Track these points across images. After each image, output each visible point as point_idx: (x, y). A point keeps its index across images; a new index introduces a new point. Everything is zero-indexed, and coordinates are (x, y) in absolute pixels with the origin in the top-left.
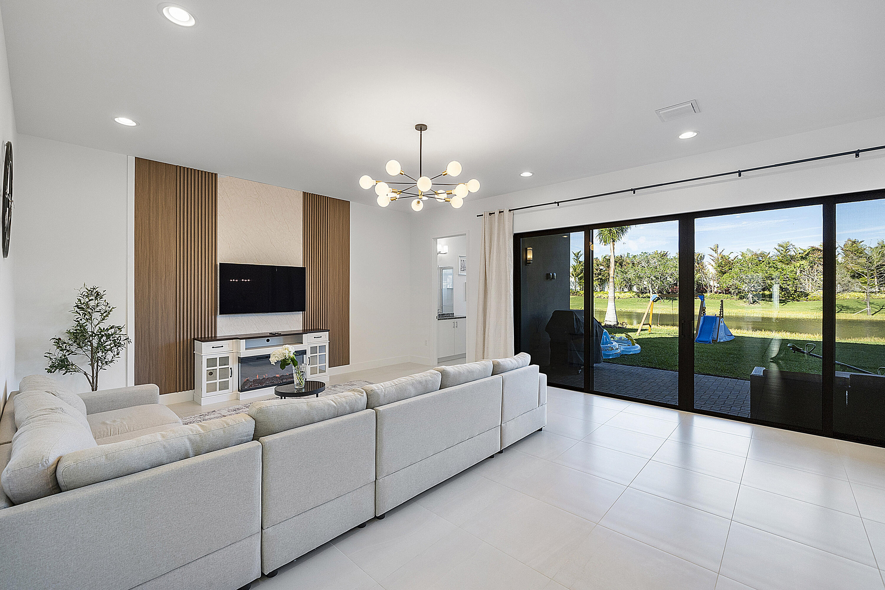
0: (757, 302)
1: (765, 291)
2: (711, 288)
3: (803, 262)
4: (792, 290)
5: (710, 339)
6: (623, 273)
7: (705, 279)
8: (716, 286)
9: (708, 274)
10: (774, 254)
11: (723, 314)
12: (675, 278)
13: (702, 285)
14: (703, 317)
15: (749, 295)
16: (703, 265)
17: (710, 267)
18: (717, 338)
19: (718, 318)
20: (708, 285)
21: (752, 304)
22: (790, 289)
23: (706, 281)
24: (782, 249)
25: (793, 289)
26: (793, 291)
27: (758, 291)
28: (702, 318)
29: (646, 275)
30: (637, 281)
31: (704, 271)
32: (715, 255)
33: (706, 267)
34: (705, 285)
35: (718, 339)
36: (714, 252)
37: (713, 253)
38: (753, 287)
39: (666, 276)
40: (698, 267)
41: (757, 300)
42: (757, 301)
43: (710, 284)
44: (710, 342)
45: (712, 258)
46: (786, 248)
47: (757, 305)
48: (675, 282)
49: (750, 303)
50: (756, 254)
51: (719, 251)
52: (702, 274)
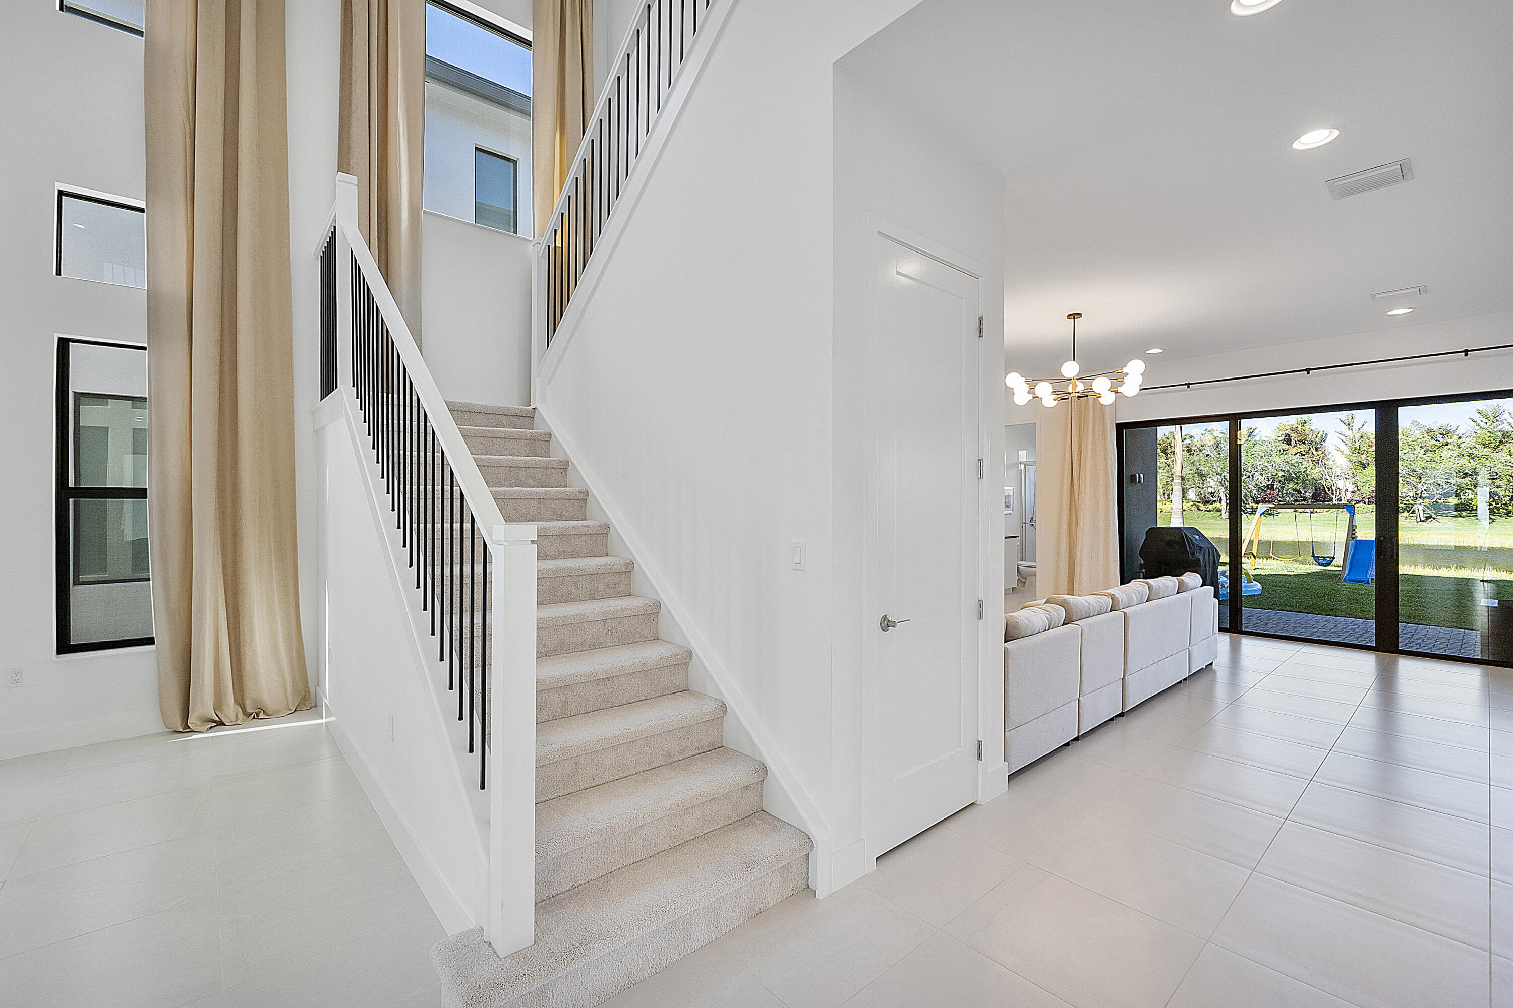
0: (1434, 518)
1: (1449, 497)
2: (1340, 494)
4: (1505, 497)
5: (1368, 577)
7: (1328, 477)
8: (1351, 490)
9: (1335, 468)
10: (1469, 428)
12: (1270, 475)
13: (1324, 487)
14: (1353, 541)
15: (1415, 506)
16: (1326, 452)
20: (1334, 489)
21: (1423, 521)
22: (1501, 494)
23: (1331, 481)
25: (1507, 494)
26: (1508, 498)
27: (1435, 499)
28: (1351, 543)
29: (1214, 470)
30: (1197, 481)
31: (1327, 463)
32: (1349, 433)
33: (1331, 455)
34: (1329, 489)
36: (1346, 428)
37: (1344, 429)
38: (1425, 490)
39: (1252, 473)
40: (1315, 454)
41: (1433, 514)
42: (1434, 516)
43: (1339, 486)
44: (1368, 581)
45: (1344, 438)
46: (1492, 417)
47: (1432, 524)
48: (1270, 483)
49: (1419, 520)
50: (1431, 431)
51: (1356, 425)
52: (1324, 469)
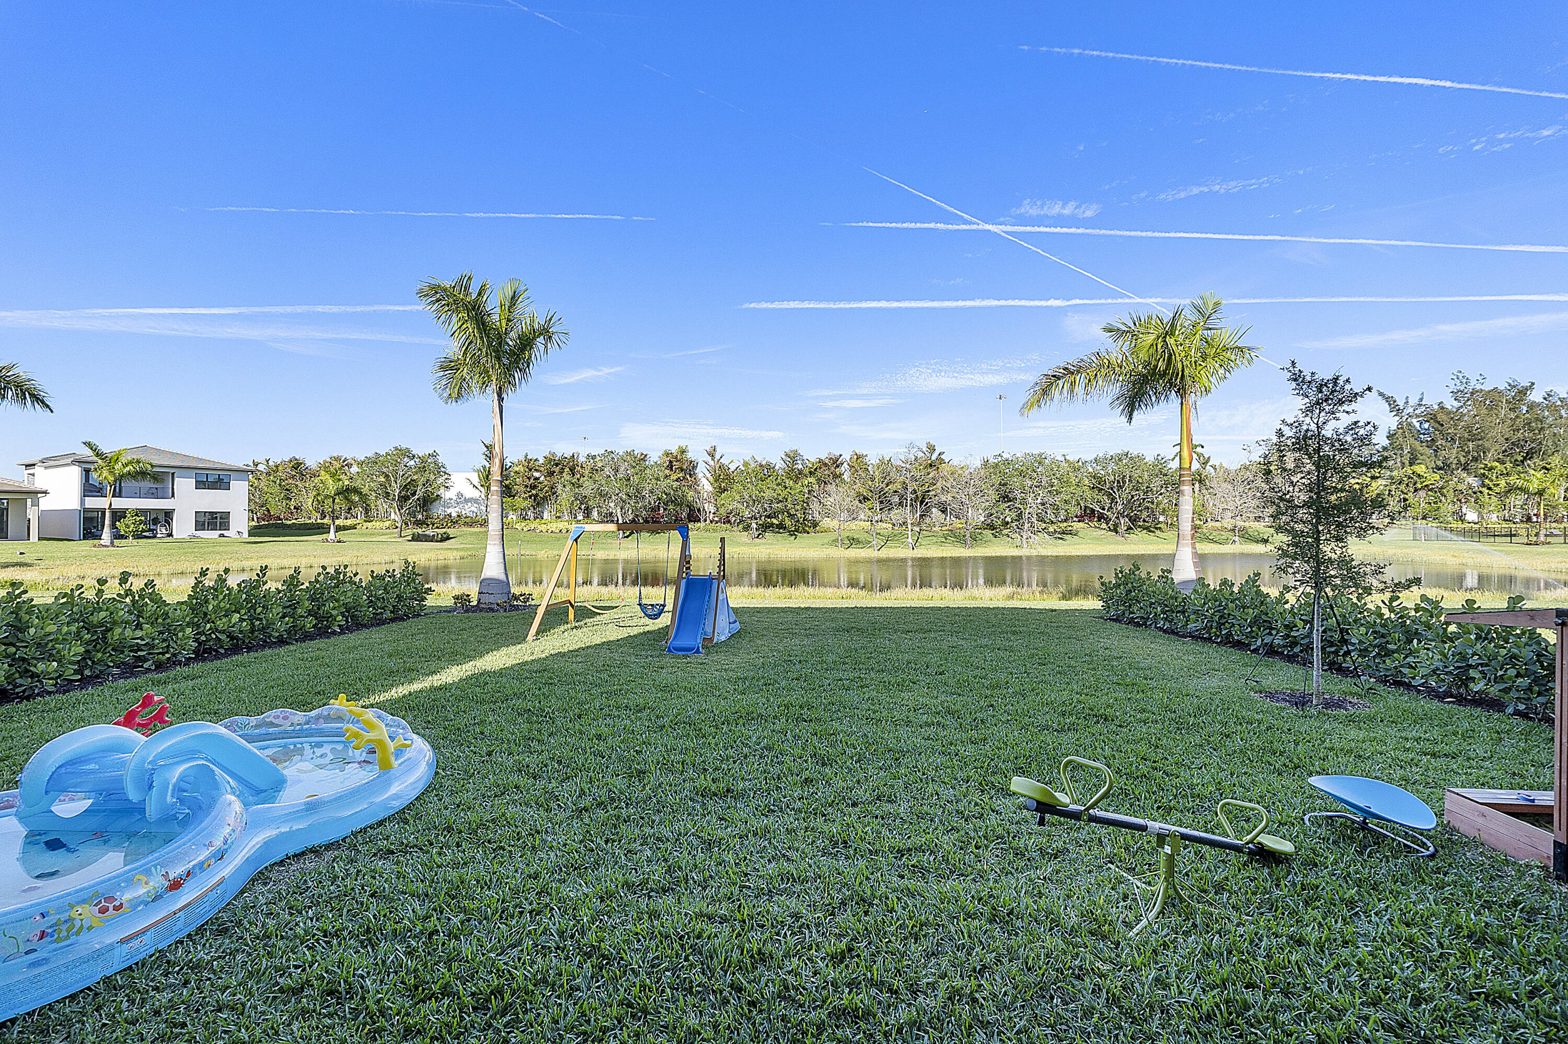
0: (762, 536)
3: (812, 480)
6: (574, 485)
7: (698, 500)
9: (702, 493)
10: (781, 465)
11: (724, 570)
13: (695, 509)
14: (685, 580)
16: (697, 478)
17: (704, 481)
18: (714, 632)
19: (715, 582)
20: (702, 510)
21: (756, 538)
23: (699, 504)
24: (789, 459)
25: (802, 516)
26: (802, 519)
28: (684, 582)
29: (613, 491)
30: (598, 501)
31: (697, 487)
32: (712, 463)
33: (700, 481)
34: (698, 510)
35: (716, 634)
36: (711, 458)
37: (709, 459)
39: (642, 494)
40: (689, 480)
41: (762, 532)
42: (762, 534)
43: (705, 508)
45: (708, 467)
46: (793, 457)
47: (762, 541)
50: (761, 466)
51: (717, 457)
52: (696, 492)
